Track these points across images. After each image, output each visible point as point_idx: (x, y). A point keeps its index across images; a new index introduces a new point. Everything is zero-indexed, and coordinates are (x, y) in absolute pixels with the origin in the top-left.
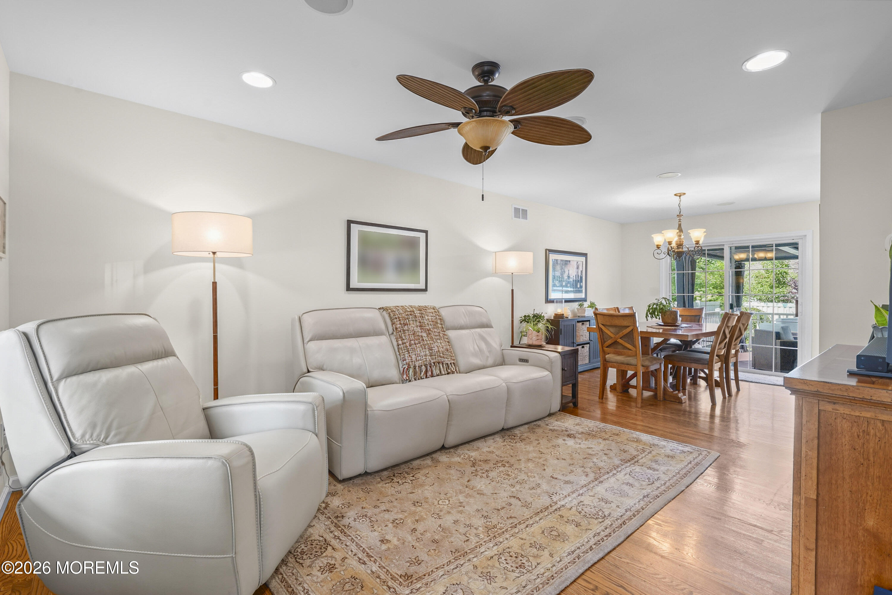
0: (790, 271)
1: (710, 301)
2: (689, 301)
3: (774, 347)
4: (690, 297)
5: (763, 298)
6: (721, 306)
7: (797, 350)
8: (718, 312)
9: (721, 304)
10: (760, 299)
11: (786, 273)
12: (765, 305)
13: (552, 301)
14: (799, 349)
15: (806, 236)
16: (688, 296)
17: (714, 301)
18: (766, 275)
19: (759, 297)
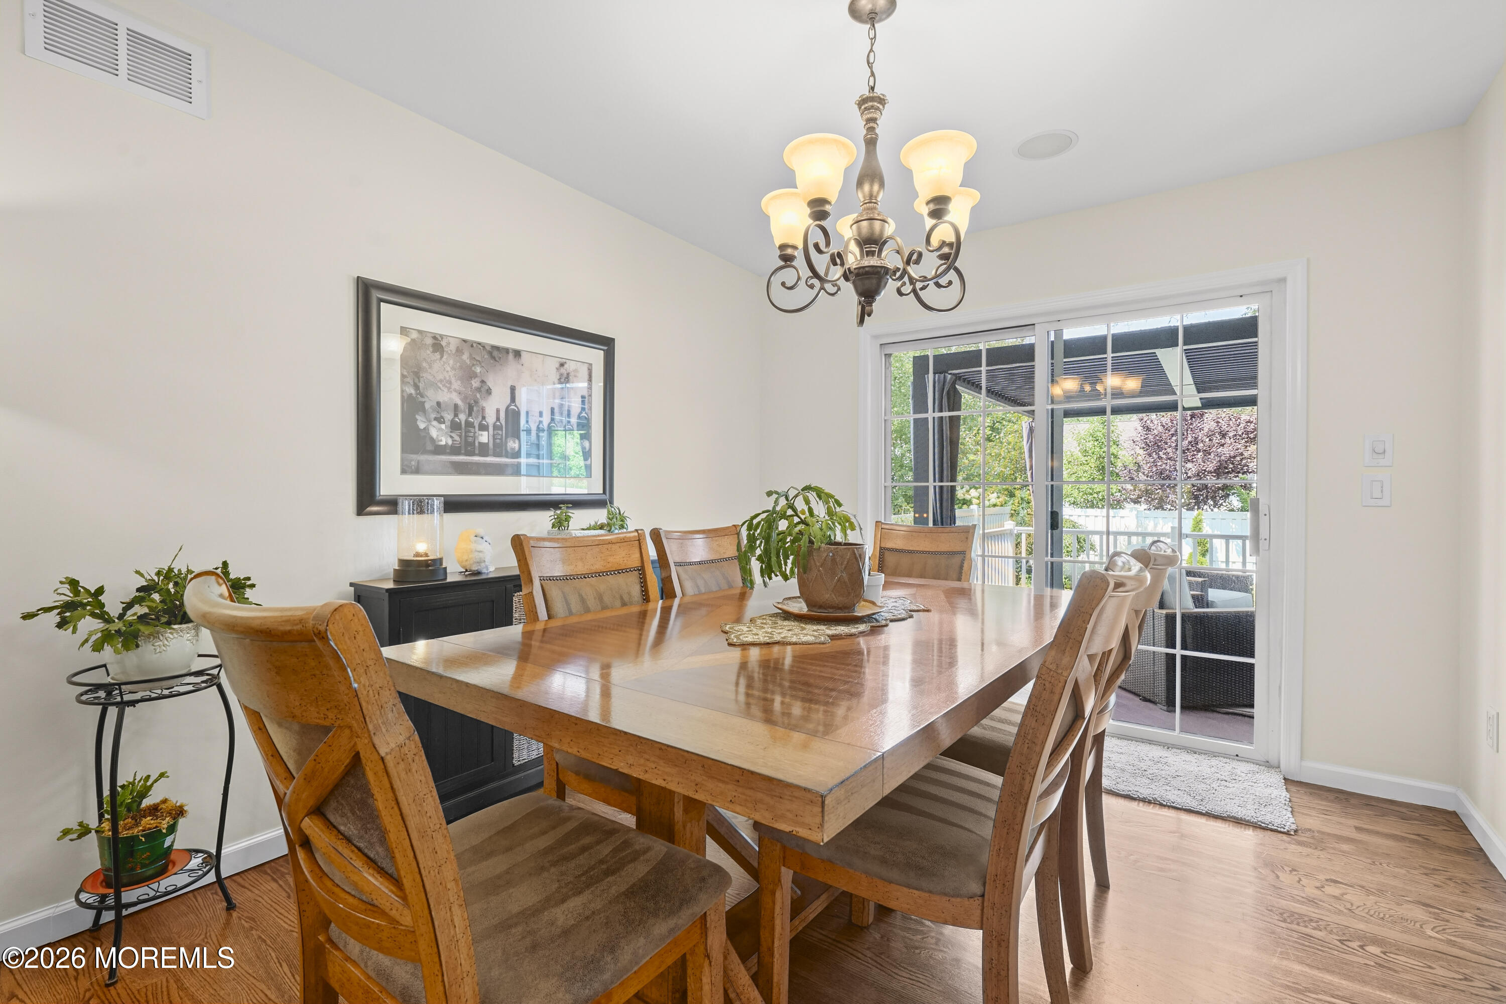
0: (1121, 453)
1: (995, 505)
2: (945, 504)
3: (1178, 652)
4: (945, 489)
5: (1079, 500)
6: (1012, 515)
7: (1252, 666)
8: (1011, 530)
9: (1013, 512)
10: (1074, 503)
11: (1116, 457)
12: (1083, 513)
13: (392, 505)
14: (1259, 661)
15: (1283, 280)
16: (941, 487)
17: (1002, 506)
18: (1083, 459)
19: (1073, 499)
